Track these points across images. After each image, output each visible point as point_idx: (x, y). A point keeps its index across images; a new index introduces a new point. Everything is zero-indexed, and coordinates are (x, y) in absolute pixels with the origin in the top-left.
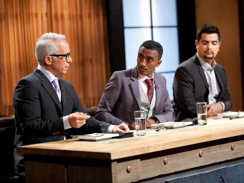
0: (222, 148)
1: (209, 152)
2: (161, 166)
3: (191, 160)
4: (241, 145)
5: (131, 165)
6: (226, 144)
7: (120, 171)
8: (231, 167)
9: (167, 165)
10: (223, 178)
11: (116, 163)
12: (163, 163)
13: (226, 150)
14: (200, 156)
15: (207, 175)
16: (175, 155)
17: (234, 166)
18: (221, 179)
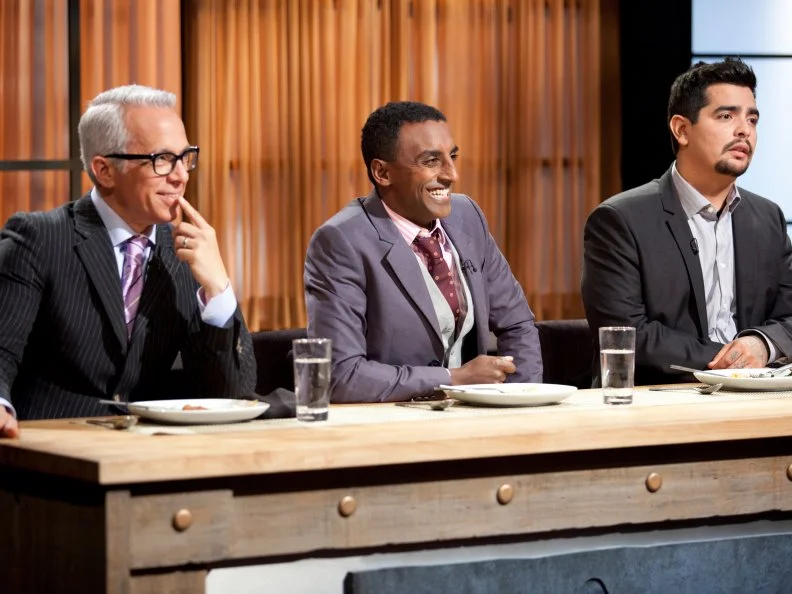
0: (606, 482)
1: (541, 489)
2: (326, 520)
3: (460, 510)
4: (692, 476)
5: (190, 508)
6: (623, 470)
7: (145, 522)
8: (646, 549)
9: (351, 520)
10: (606, 581)
11: (125, 495)
12: (335, 511)
13: (623, 489)
14: (501, 502)
15: (531, 567)
16: (390, 488)
17: (660, 548)
18: (597, 586)
